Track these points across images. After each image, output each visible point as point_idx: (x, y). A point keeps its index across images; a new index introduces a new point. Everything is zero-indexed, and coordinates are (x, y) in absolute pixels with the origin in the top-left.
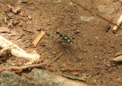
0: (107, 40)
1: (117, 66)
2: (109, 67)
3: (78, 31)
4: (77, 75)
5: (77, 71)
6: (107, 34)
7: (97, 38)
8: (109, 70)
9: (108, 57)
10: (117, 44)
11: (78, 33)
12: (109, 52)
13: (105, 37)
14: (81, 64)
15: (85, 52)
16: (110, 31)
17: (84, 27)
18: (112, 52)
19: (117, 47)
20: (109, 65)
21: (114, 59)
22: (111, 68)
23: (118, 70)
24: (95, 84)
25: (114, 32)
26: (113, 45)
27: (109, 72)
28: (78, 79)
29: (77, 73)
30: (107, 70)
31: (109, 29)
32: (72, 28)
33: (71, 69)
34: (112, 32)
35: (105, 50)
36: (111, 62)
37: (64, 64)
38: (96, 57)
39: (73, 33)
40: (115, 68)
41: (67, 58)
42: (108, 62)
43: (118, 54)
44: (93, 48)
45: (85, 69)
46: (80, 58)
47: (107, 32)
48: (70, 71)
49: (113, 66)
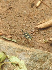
0: (32, 13)
1: (40, 31)
2: (33, 32)
3: (11, 6)
4: (11, 38)
5: (11, 35)
6: (32, 9)
7: (25, 11)
8: (34, 34)
9: (33, 25)
10: (40, 16)
11: (12, 8)
12: (34, 22)
13: (31, 11)
14: (13, 30)
15: (17, 21)
16: (34, 7)
17: (16, 4)
18: (36, 22)
19: (39, 18)
20: (33, 31)
21: (37, 26)
22: (35, 33)
23: (40, 34)
24: (24, 44)
25: (37, 8)
26: (36, 17)
27: (33, 35)
28: (11, 41)
29: (11, 36)
30: (32, 34)
31: (33, 5)
32: (7, 5)
33: (7, 33)
34: (35, 7)
35: (31, 20)
36: (35, 28)
37: (1, 30)
38: (24, 25)
39: (8, 8)
40: (38, 33)
41: (3, 26)
42: (33, 28)
43: (40, 22)
44: (22, 18)
45: (16, 33)
46: (13, 26)
47: (32, 7)
48: (6, 35)
49: (36, 31)
